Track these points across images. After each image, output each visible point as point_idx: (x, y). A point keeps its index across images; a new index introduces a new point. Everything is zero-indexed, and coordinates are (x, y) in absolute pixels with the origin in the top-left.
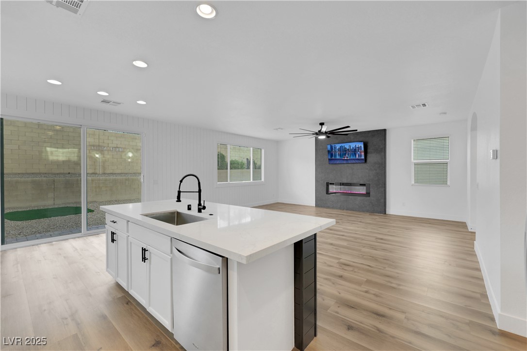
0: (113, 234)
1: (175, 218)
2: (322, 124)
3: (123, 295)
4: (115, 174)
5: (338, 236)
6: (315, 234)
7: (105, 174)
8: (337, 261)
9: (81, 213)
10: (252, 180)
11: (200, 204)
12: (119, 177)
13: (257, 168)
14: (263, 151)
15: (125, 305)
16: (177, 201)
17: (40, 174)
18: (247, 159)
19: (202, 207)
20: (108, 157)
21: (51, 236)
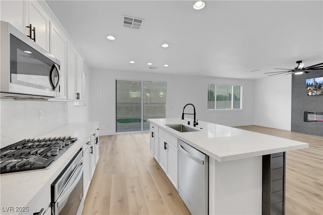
0: (153, 133)
1: (181, 129)
2: (299, 62)
3: (157, 164)
4: (155, 103)
5: (317, 160)
6: (284, 153)
7: (151, 103)
8: (314, 181)
9: (141, 122)
10: (232, 108)
11: (195, 122)
12: (157, 105)
13: (237, 99)
14: (241, 88)
15: (157, 169)
16: (182, 119)
17: (128, 103)
18: (229, 94)
19: (196, 123)
20: (152, 95)
21: (131, 131)
